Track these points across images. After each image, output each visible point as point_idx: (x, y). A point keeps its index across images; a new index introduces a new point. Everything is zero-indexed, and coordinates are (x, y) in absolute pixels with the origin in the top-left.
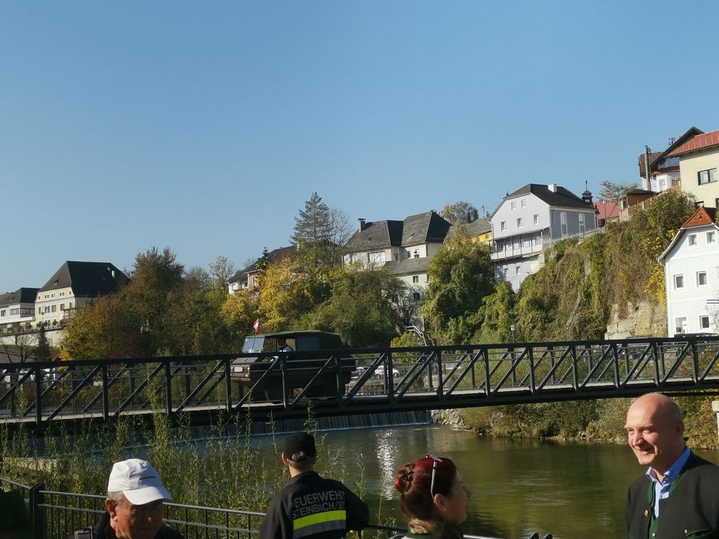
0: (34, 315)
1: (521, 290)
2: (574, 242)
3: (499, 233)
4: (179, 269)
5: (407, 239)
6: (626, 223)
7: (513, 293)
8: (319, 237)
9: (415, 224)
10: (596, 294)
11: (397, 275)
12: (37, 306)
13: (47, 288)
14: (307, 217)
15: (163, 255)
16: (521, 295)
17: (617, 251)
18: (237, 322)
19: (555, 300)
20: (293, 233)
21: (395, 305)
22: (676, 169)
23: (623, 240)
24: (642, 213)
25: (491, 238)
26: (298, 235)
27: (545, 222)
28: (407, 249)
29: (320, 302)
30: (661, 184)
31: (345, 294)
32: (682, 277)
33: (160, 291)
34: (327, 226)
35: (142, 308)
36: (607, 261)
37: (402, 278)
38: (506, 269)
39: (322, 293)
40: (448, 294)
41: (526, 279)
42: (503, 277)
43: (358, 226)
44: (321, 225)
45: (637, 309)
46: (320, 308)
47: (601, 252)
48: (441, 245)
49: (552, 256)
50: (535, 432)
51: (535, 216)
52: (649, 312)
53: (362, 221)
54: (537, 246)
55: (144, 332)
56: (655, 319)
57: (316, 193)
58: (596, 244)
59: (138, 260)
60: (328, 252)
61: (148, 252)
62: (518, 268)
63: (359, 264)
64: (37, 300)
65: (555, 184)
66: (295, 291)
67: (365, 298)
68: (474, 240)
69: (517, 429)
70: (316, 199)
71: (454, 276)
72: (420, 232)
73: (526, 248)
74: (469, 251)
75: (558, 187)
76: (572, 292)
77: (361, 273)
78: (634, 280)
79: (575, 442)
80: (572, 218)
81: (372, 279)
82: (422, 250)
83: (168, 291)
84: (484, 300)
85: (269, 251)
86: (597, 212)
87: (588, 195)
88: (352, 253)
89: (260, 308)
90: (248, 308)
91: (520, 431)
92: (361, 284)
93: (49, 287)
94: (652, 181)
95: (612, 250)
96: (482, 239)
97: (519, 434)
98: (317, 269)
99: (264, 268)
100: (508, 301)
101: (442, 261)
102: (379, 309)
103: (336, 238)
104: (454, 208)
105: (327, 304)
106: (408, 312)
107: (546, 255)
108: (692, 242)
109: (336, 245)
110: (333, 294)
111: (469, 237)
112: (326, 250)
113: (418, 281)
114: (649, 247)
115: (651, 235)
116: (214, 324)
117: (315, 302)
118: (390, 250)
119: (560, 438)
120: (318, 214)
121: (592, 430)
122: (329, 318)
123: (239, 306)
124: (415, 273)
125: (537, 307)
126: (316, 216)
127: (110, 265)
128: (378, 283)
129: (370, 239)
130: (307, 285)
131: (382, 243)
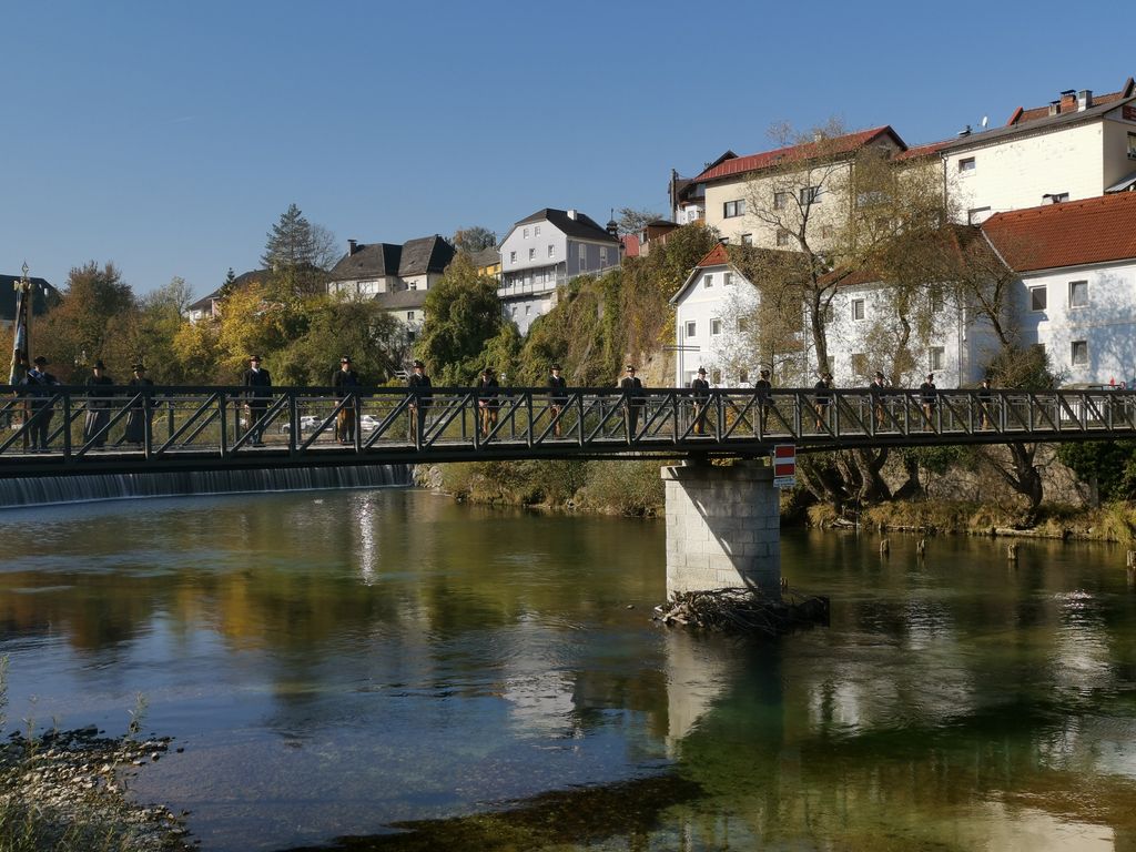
1: (529, 333)
2: (590, 279)
3: (507, 265)
4: (125, 292)
5: (405, 267)
6: (644, 259)
7: (520, 336)
8: (296, 260)
9: (415, 250)
10: (608, 340)
11: (388, 309)
14: (283, 233)
15: (105, 272)
16: (527, 339)
17: (632, 291)
18: (192, 359)
19: (564, 347)
20: (265, 252)
21: (383, 344)
22: (700, 200)
23: (638, 279)
24: (660, 248)
25: (499, 270)
26: (271, 255)
27: (560, 255)
28: (405, 280)
29: (295, 338)
30: (687, 215)
31: (324, 330)
32: (694, 325)
33: (99, 316)
34: (307, 246)
35: (76, 336)
36: (622, 303)
37: (393, 314)
38: (514, 309)
39: (297, 327)
40: (444, 334)
41: (535, 321)
42: (509, 316)
43: (347, 249)
44: (299, 245)
45: (650, 360)
46: (294, 345)
47: (616, 292)
48: (441, 277)
49: (566, 295)
50: (518, 498)
51: (550, 247)
52: (662, 364)
53: (352, 242)
54: (549, 283)
55: (80, 367)
56: (668, 372)
57: (294, 206)
58: (610, 283)
59: (72, 276)
60: (308, 277)
61: (85, 267)
62: (528, 307)
63: (341, 294)
65: (575, 211)
66: (266, 323)
67: (348, 336)
68: (480, 273)
69: (498, 495)
70: (294, 212)
71: (453, 314)
72: (421, 260)
73: (537, 284)
74: (474, 284)
75: (578, 215)
76: (584, 338)
77: (347, 306)
78: (648, 326)
79: (561, 510)
80: (593, 252)
81: (358, 313)
82: (422, 283)
83: (111, 316)
84: (485, 343)
85: (236, 275)
86: (622, 247)
87: (612, 226)
88: (337, 280)
89: (221, 342)
90: (207, 342)
91: (501, 497)
92: (344, 318)
94: (679, 212)
95: (628, 291)
96: (490, 271)
97: (500, 501)
98: (293, 298)
99: (228, 293)
100: (513, 346)
101: (440, 295)
102: (365, 349)
103: (318, 262)
104: (468, 234)
105: (303, 341)
106: (400, 354)
107: (559, 294)
108: (708, 284)
109: (316, 270)
110: (311, 329)
111: (473, 268)
112: (304, 275)
113: (413, 318)
114: (667, 287)
115: (668, 274)
116: (164, 359)
117: (289, 338)
118: (384, 280)
119: (544, 506)
120: (295, 231)
121: (580, 497)
122: (303, 358)
123: (196, 338)
124: (410, 308)
125: (543, 354)
126: (294, 232)
127: (42, 281)
128: (365, 318)
129: (361, 265)
130: (280, 317)
131: (375, 271)
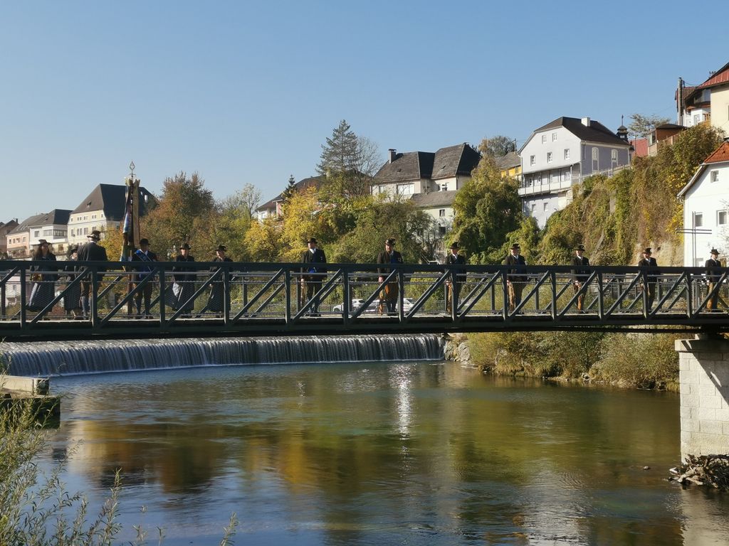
0: (66, 237)
1: (547, 226)
2: (602, 178)
3: (528, 168)
4: (207, 196)
5: (437, 171)
6: (652, 159)
7: (538, 229)
8: (346, 167)
9: (446, 156)
10: (619, 232)
11: (423, 208)
12: (70, 228)
13: (79, 210)
14: (335, 145)
15: (192, 180)
16: (545, 232)
17: (641, 188)
18: (260, 251)
19: (579, 238)
20: (320, 161)
21: (418, 238)
22: (706, 105)
23: (648, 176)
24: (668, 148)
25: (520, 172)
26: (325, 164)
27: (575, 157)
28: (437, 182)
29: (344, 233)
30: (692, 119)
31: (369, 226)
32: (701, 216)
33: (187, 216)
34: (354, 155)
35: (168, 233)
36: (632, 198)
37: (427, 211)
38: (533, 205)
39: (346, 223)
40: (471, 228)
41: (553, 215)
42: (528, 212)
43: (388, 157)
44: (348, 154)
45: (659, 249)
46: (343, 239)
47: (627, 189)
48: (468, 179)
49: (580, 193)
50: (537, 371)
51: (566, 151)
52: (670, 252)
53: (392, 151)
54: (565, 182)
56: (676, 260)
57: (344, 121)
58: (621, 180)
59: (166, 184)
60: (355, 182)
61: (176, 177)
62: (545, 204)
63: (383, 196)
64: (70, 222)
65: (588, 118)
66: (320, 221)
67: (389, 230)
68: (503, 175)
69: (520, 368)
70: (344, 127)
71: (479, 211)
72: (451, 165)
73: (554, 184)
74: (497, 185)
75: (591, 121)
76: (597, 230)
77: (388, 205)
78: (657, 219)
79: (577, 383)
80: (605, 154)
81: (397, 211)
82: (452, 184)
83: (195, 217)
84: (507, 236)
86: (632, 149)
87: (623, 131)
88: (379, 184)
89: (283, 237)
90: (272, 237)
91: (523, 370)
92: (385, 216)
93: (81, 209)
94: (685, 115)
95: (637, 187)
96: (512, 173)
97: (522, 373)
98: (343, 199)
99: (289, 196)
100: (532, 238)
101: (468, 194)
102: (402, 242)
103: (363, 168)
104: (492, 143)
105: (351, 236)
106: (432, 246)
107: (574, 191)
108: (714, 179)
109: (363, 175)
110: (358, 225)
111: (497, 171)
112: (352, 180)
113: (444, 215)
114: (674, 183)
115: (676, 171)
116: (238, 252)
117: (339, 233)
118: (419, 182)
119: (562, 379)
120: (345, 142)
121: (594, 371)
122: (351, 250)
123: (263, 234)
124: (441, 207)
125: (560, 244)
126: (344, 144)
127: (144, 189)
128: (403, 216)
129: (400, 171)
130: (332, 215)
131: (412, 175)
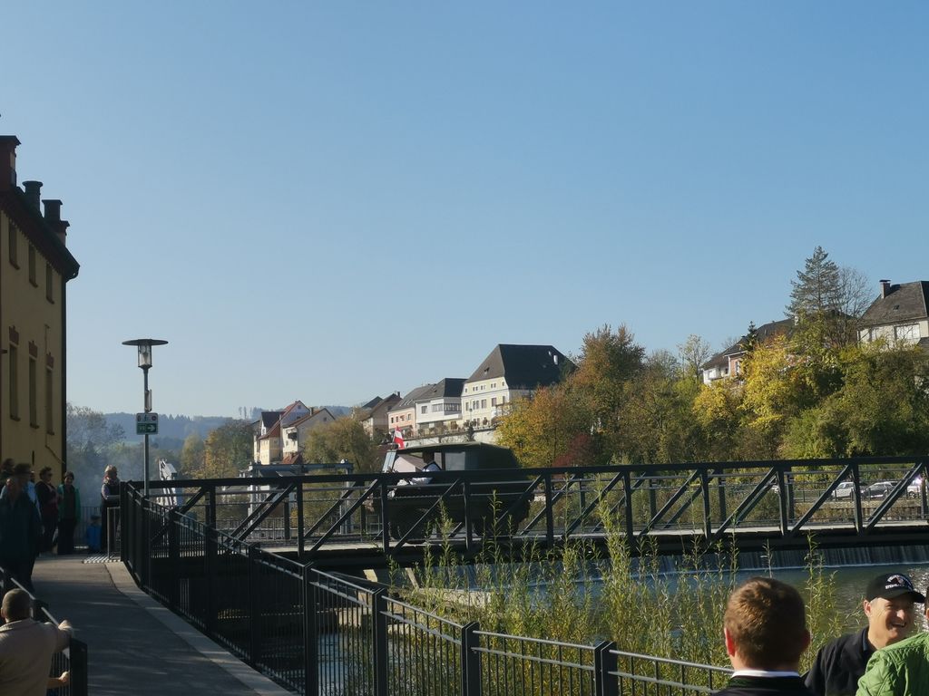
0: (460, 412)
8: (824, 307)
12: (464, 401)
13: (474, 379)
14: (808, 280)
15: (618, 334)
18: (715, 421)
20: (789, 301)
26: (795, 304)
29: (828, 394)
33: (615, 381)
34: (836, 291)
35: (592, 403)
39: (830, 382)
43: (880, 290)
44: (827, 290)
46: (827, 402)
53: (885, 283)
55: (596, 434)
57: (820, 248)
59: (587, 341)
61: (599, 331)
64: (464, 394)
67: (891, 389)
70: (820, 255)
81: (901, 362)
83: (625, 380)
85: (757, 327)
89: (746, 402)
90: (729, 403)
92: (885, 369)
93: (477, 377)
98: (823, 350)
99: (751, 349)
102: (911, 403)
105: (837, 397)
109: (849, 317)
110: (846, 382)
116: (685, 424)
117: (821, 394)
118: (926, 322)
120: (823, 275)
123: (717, 399)
126: (820, 277)
127: (551, 348)
129: (897, 307)
